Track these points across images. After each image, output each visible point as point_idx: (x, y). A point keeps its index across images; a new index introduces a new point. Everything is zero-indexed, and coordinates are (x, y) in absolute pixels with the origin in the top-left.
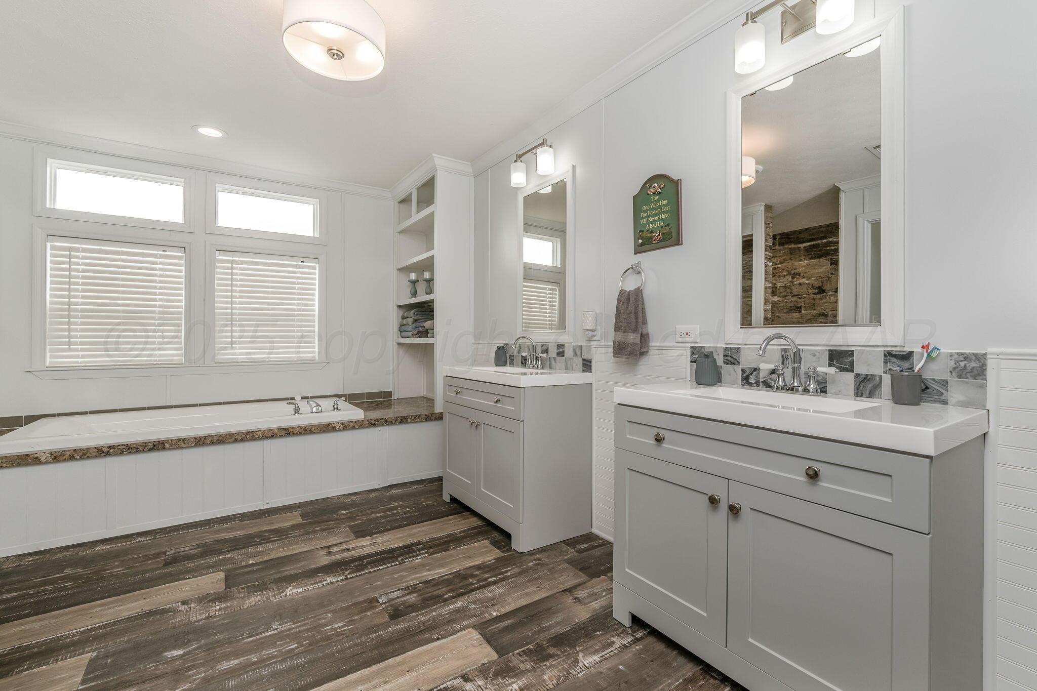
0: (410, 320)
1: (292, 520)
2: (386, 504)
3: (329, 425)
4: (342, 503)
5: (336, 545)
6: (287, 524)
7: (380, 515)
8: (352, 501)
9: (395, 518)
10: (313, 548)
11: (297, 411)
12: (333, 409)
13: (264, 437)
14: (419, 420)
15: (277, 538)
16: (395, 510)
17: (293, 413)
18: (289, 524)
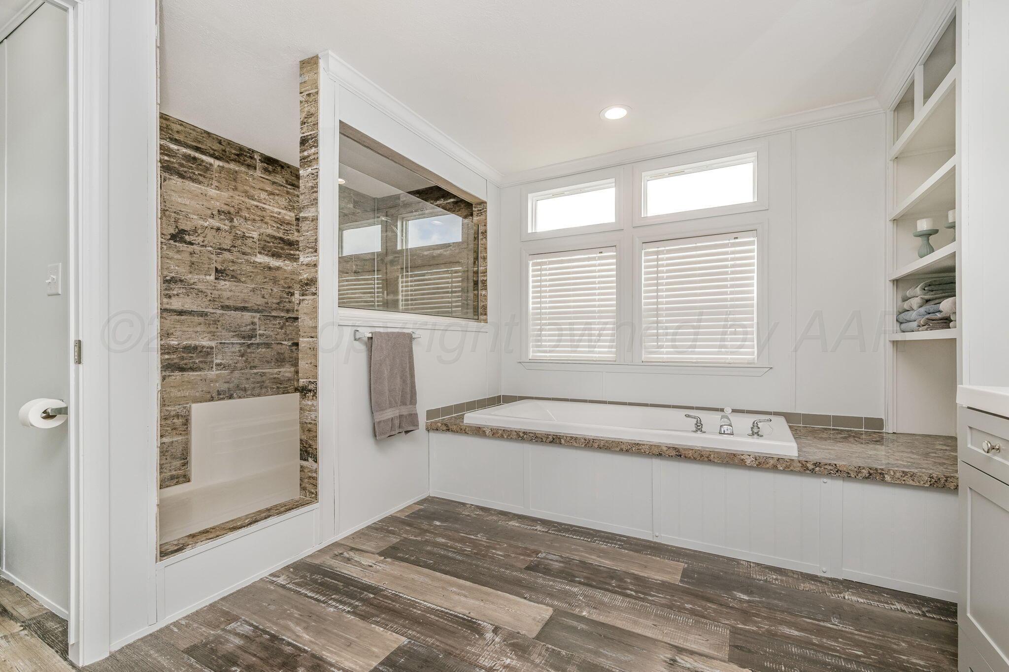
0: (915, 302)
1: (669, 573)
2: (820, 617)
3: (734, 455)
4: (749, 578)
5: (692, 653)
6: (658, 577)
7: (796, 633)
8: (766, 581)
9: (820, 656)
10: (660, 638)
11: (699, 427)
12: (751, 432)
13: (651, 454)
14: (911, 482)
15: (633, 593)
16: (829, 637)
17: (694, 429)
18: (660, 578)
